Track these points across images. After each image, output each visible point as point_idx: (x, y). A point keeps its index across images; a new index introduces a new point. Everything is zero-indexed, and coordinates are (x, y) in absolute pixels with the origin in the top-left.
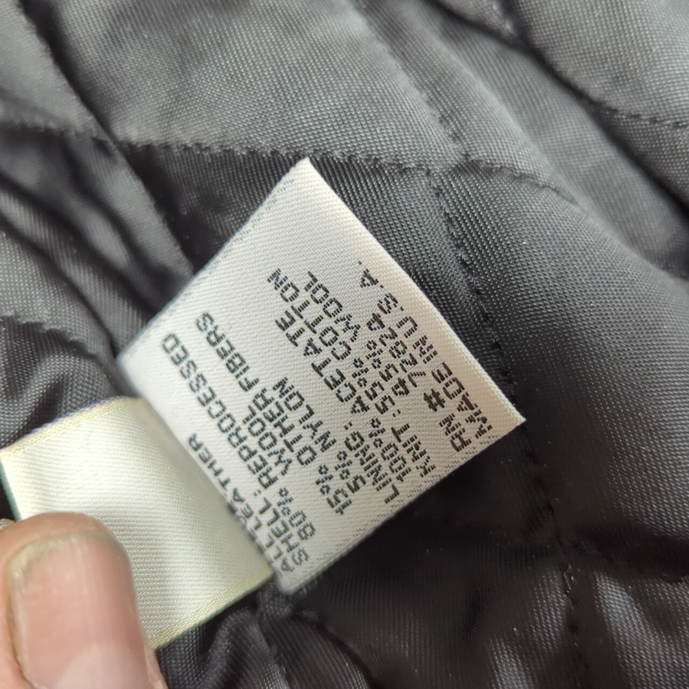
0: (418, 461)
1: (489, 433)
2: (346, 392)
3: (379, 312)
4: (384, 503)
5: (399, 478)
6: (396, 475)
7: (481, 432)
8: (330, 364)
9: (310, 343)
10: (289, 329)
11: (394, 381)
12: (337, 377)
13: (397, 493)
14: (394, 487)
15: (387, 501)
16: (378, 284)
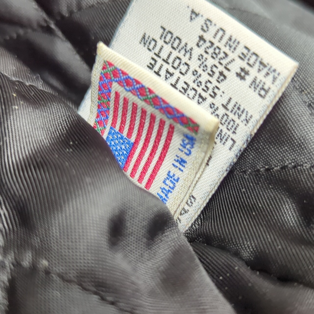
0: (242, 117)
1: (280, 78)
2: (192, 93)
3: (202, 33)
4: (229, 151)
5: (234, 132)
6: (232, 131)
7: (275, 79)
8: (180, 80)
9: (167, 72)
10: (154, 68)
11: (217, 74)
12: (185, 86)
13: (234, 142)
14: (232, 139)
15: (230, 149)
16: (200, 15)
